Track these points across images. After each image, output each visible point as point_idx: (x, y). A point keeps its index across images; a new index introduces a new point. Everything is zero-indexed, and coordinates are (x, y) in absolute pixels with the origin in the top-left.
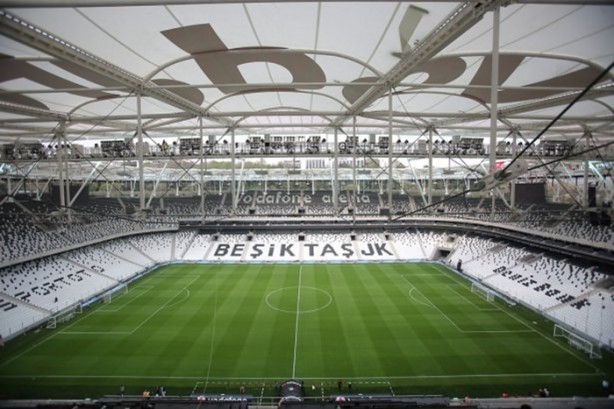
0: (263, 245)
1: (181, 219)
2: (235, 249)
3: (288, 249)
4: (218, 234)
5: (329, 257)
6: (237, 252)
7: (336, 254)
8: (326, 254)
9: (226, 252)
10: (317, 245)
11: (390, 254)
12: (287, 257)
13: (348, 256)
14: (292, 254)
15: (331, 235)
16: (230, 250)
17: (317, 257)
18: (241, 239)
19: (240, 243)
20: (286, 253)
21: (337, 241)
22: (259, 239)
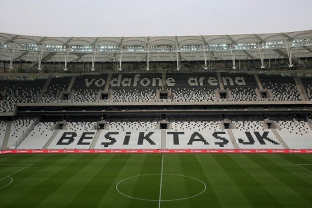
0: (117, 133)
1: (19, 104)
2: (83, 137)
3: (147, 138)
4: (64, 122)
5: (198, 146)
6: (84, 141)
7: (206, 143)
8: (194, 143)
9: (71, 140)
10: (183, 133)
11: (276, 143)
12: (146, 145)
13: (221, 145)
14: (152, 143)
15: (200, 123)
16: (77, 139)
17: (183, 145)
18: (90, 127)
19: (89, 131)
20: (145, 141)
21: (207, 129)
22: (112, 127)
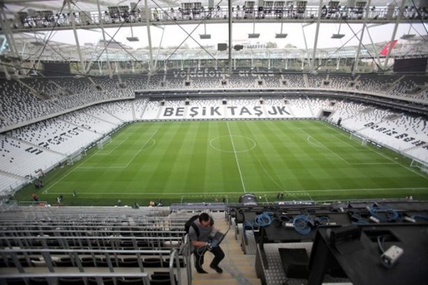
0: (197, 108)
1: (136, 91)
2: (178, 111)
3: (216, 110)
4: (164, 101)
5: (246, 115)
6: (179, 113)
7: (250, 114)
8: (243, 114)
9: (172, 113)
10: (236, 107)
11: (289, 114)
12: (216, 116)
13: (259, 115)
14: (219, 114)
15: (246, 101)
16: (175, 112)
17: (237, 115)
18: (182, 104)
19: (181, 107)
20: (215, 113)
21: (251, 104)
22: (194, 104)
